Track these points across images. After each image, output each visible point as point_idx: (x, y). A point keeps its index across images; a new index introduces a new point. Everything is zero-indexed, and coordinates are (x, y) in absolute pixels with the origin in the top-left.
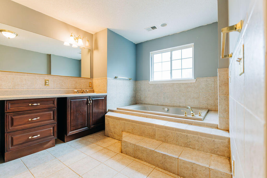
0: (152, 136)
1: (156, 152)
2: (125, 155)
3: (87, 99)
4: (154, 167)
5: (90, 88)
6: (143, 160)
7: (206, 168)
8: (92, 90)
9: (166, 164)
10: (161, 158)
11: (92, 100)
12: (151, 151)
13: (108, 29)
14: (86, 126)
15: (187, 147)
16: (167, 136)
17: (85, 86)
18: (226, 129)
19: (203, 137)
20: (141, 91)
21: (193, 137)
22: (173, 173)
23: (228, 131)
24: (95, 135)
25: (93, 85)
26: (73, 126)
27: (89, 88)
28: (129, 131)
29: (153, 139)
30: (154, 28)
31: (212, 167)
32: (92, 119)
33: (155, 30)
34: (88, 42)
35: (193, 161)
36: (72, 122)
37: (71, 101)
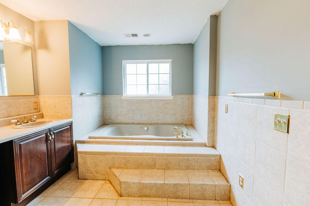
0: (152, 166)
1: (167, 184)
2: (128, 198)
3: (46, 134)
4: (166, 199)
5: (36, 111)
6: (152, 196)
7: (213, 186)
8: (40, 114)
9: (178, 193)
10: (173, 188)
11: (54, 133)
12: (161, 184)
13: (68, 21)
14: (48, 175)
15: (188, 169)
16: (169, 163)
17: (27, 109)
18: (212, 146)
19: (201, 158)
20: (111, 108)
21: (194, 159)
22: (186, 199)
23: (214, 147)
24: (60, 183)
25: (39, 105)
26: (27, 184)
27: (34, 111)
28: (120, 166)
29: (153, 169)
30: (135, 35)
31: (216, 183)
32: (56, 162)
33: (135, 38)
34: (30, 36)
35: (202, 183)
36: (25, 178)
37: (20, 145)
